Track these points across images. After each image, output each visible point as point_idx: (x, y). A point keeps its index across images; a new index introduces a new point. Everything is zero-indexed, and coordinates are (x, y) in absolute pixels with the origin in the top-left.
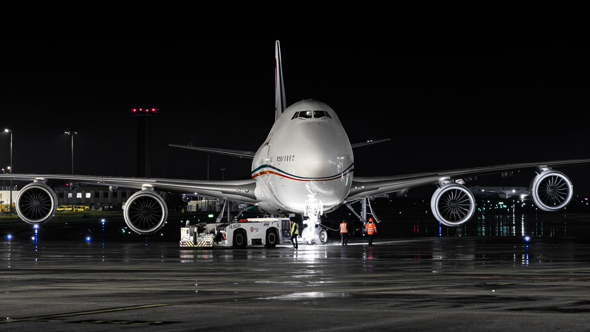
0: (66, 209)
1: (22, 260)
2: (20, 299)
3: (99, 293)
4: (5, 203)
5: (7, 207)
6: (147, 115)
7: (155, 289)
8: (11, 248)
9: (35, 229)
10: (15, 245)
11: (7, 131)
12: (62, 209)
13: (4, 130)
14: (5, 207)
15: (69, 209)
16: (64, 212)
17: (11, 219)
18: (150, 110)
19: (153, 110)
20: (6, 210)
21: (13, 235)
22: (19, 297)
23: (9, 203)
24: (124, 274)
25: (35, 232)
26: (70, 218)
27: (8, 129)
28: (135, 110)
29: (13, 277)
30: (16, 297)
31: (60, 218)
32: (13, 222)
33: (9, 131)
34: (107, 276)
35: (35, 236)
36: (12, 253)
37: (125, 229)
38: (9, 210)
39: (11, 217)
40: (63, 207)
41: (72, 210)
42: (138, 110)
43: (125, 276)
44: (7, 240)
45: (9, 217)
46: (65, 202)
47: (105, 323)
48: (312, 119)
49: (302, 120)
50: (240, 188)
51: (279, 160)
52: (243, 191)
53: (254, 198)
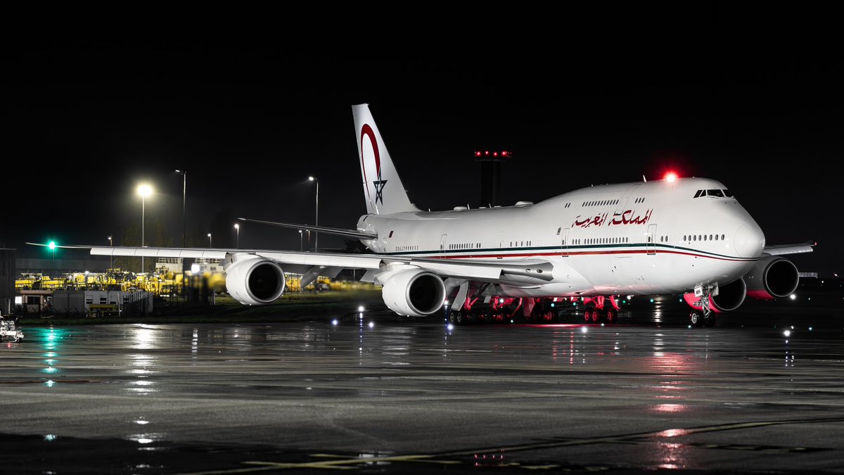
6: (495, 160)
11: (311, 179)
13: (308, 177)
18: (500, 154)
19: (504, 153)
21: (339, 320)
25: (359, 316)
27: (313, 176)
28: (479, 153)
33: (315, 179)
42: (483, 153)
44: (331, 327)
45: (312, 295)
47: (720, 447)
48: (725, 198)
49: (716, 199)
50: (529, 267)
51: (690, 239)
52: (534, 271)
53: (549, 279)
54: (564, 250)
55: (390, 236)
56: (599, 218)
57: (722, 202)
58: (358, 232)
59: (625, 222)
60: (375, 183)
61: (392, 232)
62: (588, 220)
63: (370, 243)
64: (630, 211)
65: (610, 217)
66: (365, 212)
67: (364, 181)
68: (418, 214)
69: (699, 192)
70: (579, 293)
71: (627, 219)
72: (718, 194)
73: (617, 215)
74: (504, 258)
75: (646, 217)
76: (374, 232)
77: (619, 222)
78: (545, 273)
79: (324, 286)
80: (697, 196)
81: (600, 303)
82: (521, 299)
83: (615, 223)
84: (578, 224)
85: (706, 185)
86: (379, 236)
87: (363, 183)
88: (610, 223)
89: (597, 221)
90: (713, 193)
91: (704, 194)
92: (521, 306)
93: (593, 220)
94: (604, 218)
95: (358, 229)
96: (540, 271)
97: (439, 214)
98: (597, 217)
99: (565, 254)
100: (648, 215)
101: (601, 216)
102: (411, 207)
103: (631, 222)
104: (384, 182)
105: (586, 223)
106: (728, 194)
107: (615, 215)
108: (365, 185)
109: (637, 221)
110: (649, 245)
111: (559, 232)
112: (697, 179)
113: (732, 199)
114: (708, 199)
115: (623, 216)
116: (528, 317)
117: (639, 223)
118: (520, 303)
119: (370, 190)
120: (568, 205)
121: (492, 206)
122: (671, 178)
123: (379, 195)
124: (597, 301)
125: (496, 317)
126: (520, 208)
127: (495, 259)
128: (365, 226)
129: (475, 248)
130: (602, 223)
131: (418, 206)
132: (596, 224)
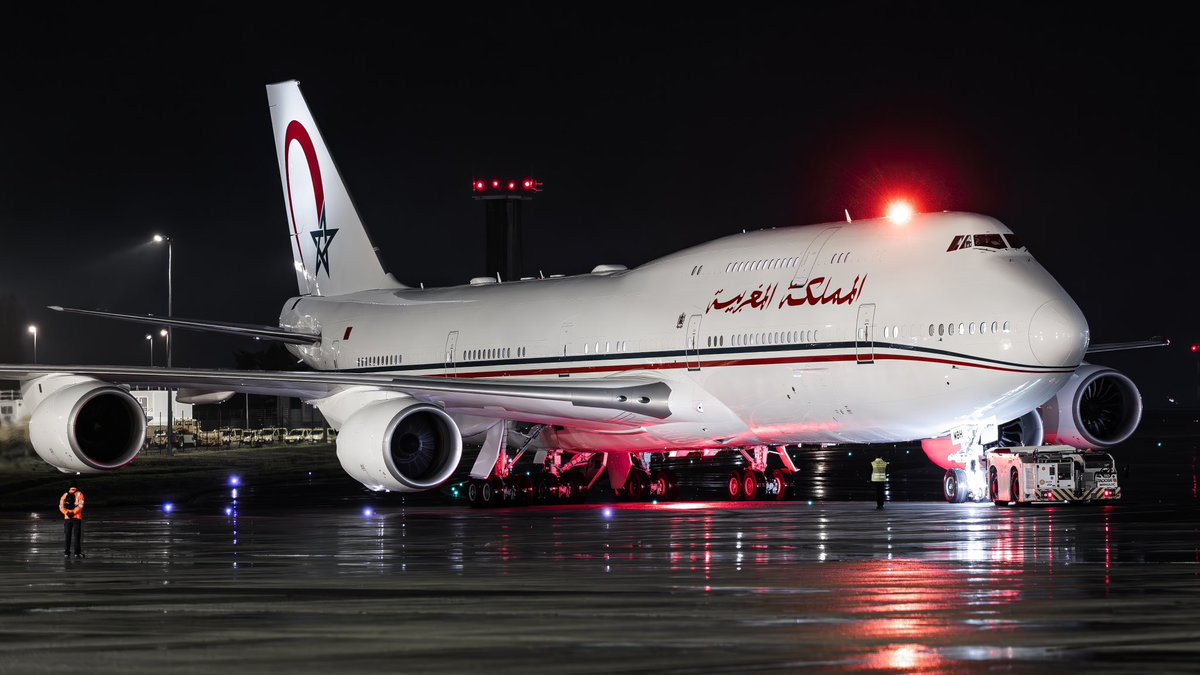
0: (308, 437)
1: (198, 566)
2: (210, 663)
3: (408, 647)
4: (155, 422)
5: (161, 432)
6: (510, 197)
7: (548, 639)
8: (171, 537)
9: (232, 488)
10: (183, 528)
11: (158, 239)
12: (298, 438)
14: (156, 433)
15: (316, 437)
16: (302, 446)
17: (171, 463)
18: (519, 185)
19: (527, 184)
20: (157, 441)
22: (209, 658)
23: (165, 421)
24: (464, 600)
25: (230, 494)
26: (319, 458)
27: (161, 234)
28: (480, 185)
29: (187, 608)
30: (200, 658)
31: (293, 460)
32: (175, 471)
33: (165, 240)
34: (422, 606)
35: (232, 506)
36: (173, 548)
37: (458, 488)
38: (165, 440)
39: (169, 458)
40: (300, 433)
41: (324, 439)
42: (488, 184)
43: (470, 607)
44: (162, 515)
45: (164, 456)
46: (305, 420)
48: (1009, 251)
49: (990, 253)
50: (623, 393)
51: (941, 332)
52: (634, 400)
53: (663, 414)
54: (693, 359)
55: (346, 337)
56: (760, 293)
57: (1004, 258)
58: (283, 330)
59: (813, 301)
60: (314, 234)
61: (349, 330)
62: (739, 298)
63: (305, 351)
64: (821, 280)
65: (782, 293)
66: (295, 292)
67: (292, 231)
68: (399, 293)
69: (957, 239)
70: (721, 441)
71: (815, 295)
72: (995, 243)
73: (796, 287)
74: (573, 376)
75: (854, 291)
76: (313, 329)
77: (800, 302)
78: (655, 403)
79: (188, 439)
80: (953, 247)
81: (759, 461)
82: (606, 455)
83: (792, 302)
84: (718, 306)
85: (971, 226)
86: (324, 338)
87: (289, 236)
88: (781, 304)
89: (755, 300)
90: (983, 241)
91: (966, 244)
92: (606, 468)
93: (748, 297)
94: (769, 294)
95: (281, 325)
96: (646, 400)
97: (441, 292)
98: (755, 293)
99: (693, 366)
100: (858, 287)
101: (763, 290)
102: (386, 281)
103: (825, 301)
104: (333, 233)
105: (735, 305)
106: (1015, 244)
107: (792, 287)
108: (293, 239)
109: (836, 298)
110: (862, 344)
111: (681, 322)
112: (953, 214)
113: (1022, 252)
114: (975, 253)
115: (808, 290)
116: (619, 490)
117: (840, 301)
118: (605, 463)
119: (304, 249)
120: (696, 271)
121: (547, 275)
122: (900, 212)
123: (323, 259)
124: (753, 456)
125: (557, 491)
126: (599, 277)
127: (555, 377)
128: (296, 319)
129: (514, 356)
130: (765, 304)
131: (399, 278)
132: (755, 305)
